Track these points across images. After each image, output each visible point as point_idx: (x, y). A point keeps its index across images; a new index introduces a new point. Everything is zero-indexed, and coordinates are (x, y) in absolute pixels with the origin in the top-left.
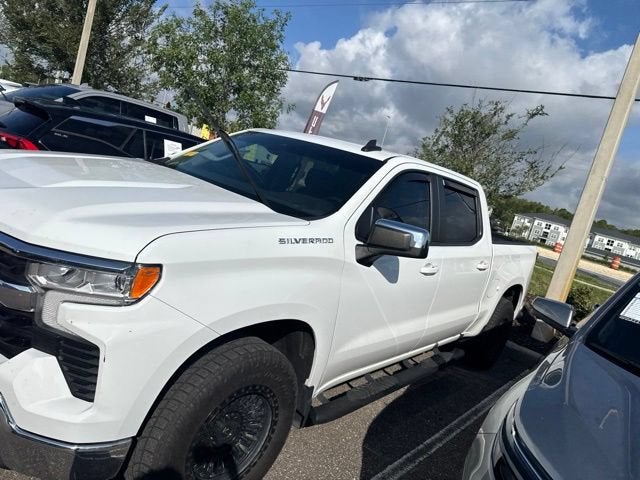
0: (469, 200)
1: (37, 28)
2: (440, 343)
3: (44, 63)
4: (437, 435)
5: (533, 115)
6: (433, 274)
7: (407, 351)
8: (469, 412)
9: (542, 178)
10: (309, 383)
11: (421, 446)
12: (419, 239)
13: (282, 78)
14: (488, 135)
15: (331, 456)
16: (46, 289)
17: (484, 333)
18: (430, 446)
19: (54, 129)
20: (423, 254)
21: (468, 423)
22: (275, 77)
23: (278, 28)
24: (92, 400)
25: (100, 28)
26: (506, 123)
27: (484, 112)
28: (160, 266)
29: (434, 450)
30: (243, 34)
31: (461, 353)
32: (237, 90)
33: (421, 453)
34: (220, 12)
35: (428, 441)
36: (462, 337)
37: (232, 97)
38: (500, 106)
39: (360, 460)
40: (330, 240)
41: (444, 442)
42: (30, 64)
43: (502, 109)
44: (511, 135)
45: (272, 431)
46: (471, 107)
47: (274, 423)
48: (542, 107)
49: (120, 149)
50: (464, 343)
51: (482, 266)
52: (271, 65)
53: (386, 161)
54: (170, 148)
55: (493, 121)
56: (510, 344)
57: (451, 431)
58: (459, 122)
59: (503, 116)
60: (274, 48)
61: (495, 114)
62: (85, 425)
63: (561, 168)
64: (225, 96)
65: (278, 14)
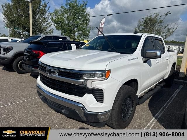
0: (160, 42)
1: (17, 21)
2: (160, 81)
3: (20, 31)
4: (166, 104)
5: (166, 15)
6: (158, 63)
7: (153, 84)
8: (171, 98)
9: (172, 32)
10: (137, 94)
11: (163, 107)
12: (158, 53)
13: (88, 20)
14: (155, 23)
15: (143, 112)
16: (87, 80)
17: (169, 77)
18: (165, 107)
19: (45, 47)
20: (160, 57)
21: (172, 100)
22: (87, 20)
23: (84, 6)
24: (103, 102)
25: (34, 18)
26: (160, 19)
27: (153, 17)
28: (110, 70)
29: (167, 107)
30: (76, 10)
31: (165, 83)
32: (77, 26)
33: (164, 109)
34: (68, 5)
35: (164, 106)
36: (164, 79)
37: (76, 29)
38: (157, 14)
39: (150, 112)
40: (137, 58)
41: (168, 105)
42: (16, 32)
43: (158, 15)
44: (161, 22)
45: (133, 106)
46: (149, 16)
47: (133, 104)
48: (169, 12)
49: (62, 49)
50: (164, 81)
51: (167, 59)
52: (85, 17)
53: (142, 36)
54: (73, 46)
55: (156, 19)
56: (175, 80)
57: (168, 103)
58: (146, 21)
59: (159, 17)
60: (85, 12)
61: (156, 17)
62: (103, 108)
63: (177, 28)
64: (74, 29)
65: (83, 2)
